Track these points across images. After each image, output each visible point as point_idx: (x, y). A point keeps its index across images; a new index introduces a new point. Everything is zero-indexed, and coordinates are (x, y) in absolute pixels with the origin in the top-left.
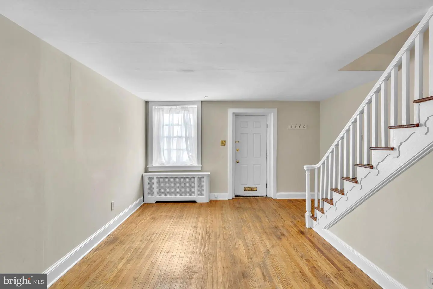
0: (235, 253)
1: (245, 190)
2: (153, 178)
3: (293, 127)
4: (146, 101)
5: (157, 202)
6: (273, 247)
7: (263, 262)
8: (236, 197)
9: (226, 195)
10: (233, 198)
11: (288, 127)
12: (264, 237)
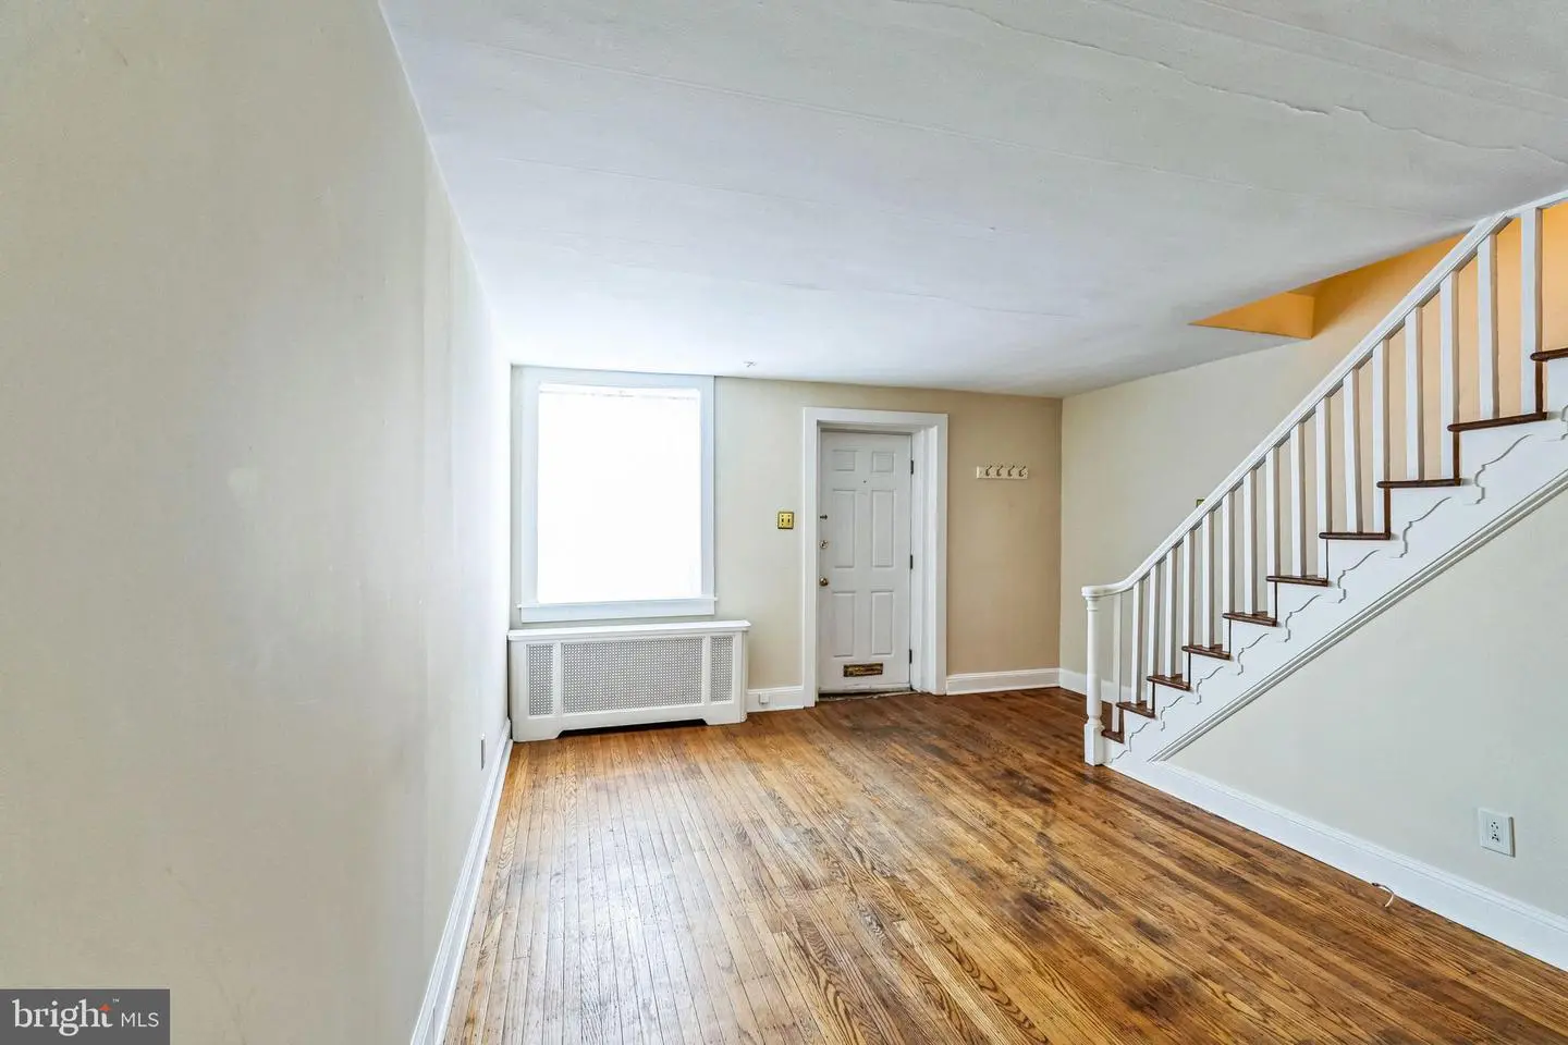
0: (958, 854)
1: (846, 675)
2: (549, 648)
3: (993, 472)
4: (515, 363)
5: (565, 734)
6: (1046, 824)
7: (1054, 863)
8: (823, 700)
9: (796, 695)
10: (816, 703)
11: (979, 472)
12: (1002, 803)
